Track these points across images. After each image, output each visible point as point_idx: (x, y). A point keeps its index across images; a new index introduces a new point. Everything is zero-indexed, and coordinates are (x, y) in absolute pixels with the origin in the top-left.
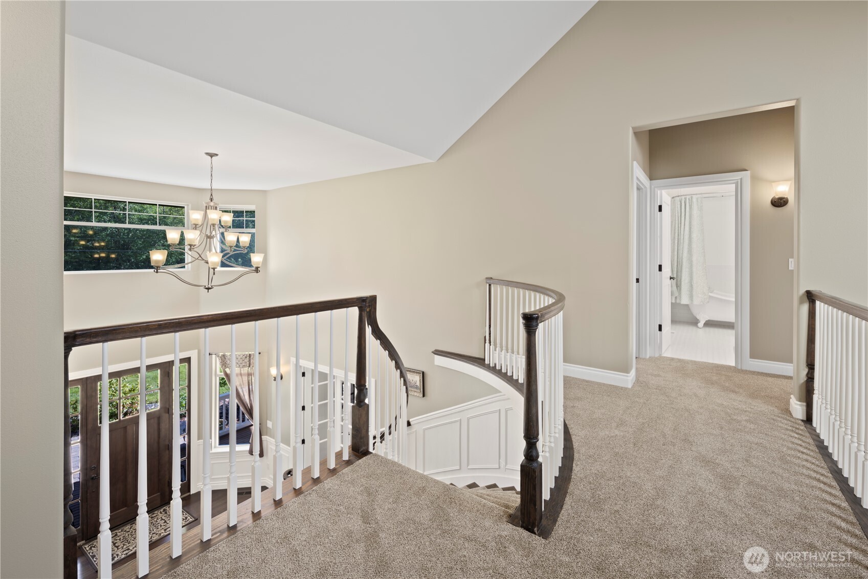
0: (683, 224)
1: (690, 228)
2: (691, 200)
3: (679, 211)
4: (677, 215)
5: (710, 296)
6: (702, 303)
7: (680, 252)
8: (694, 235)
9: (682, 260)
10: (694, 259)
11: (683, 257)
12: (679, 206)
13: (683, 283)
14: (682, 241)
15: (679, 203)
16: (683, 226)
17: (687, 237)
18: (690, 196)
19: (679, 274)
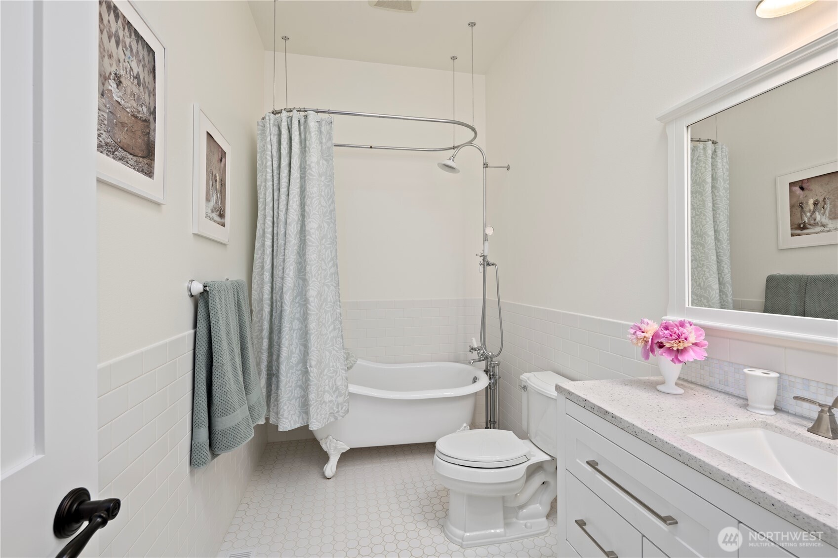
0: (284, 190)
1: (303, 205)
2: (304, 124)
3: (275, 154)
4: (269, 163)
5: (351, 394)
6: (332, 419)
7: (278, 272)
8: (312, 225)
9: (281, 297)
10: (312, 293)
11: (285, 289)
12: (275, 140)
13: (283, 368)
14: (281, 242)
15: (274, 130)
16: (283, 197)
17: (293, 229)
18: (303, 114)
19: (275, 338)
